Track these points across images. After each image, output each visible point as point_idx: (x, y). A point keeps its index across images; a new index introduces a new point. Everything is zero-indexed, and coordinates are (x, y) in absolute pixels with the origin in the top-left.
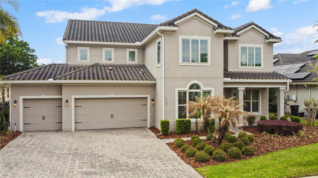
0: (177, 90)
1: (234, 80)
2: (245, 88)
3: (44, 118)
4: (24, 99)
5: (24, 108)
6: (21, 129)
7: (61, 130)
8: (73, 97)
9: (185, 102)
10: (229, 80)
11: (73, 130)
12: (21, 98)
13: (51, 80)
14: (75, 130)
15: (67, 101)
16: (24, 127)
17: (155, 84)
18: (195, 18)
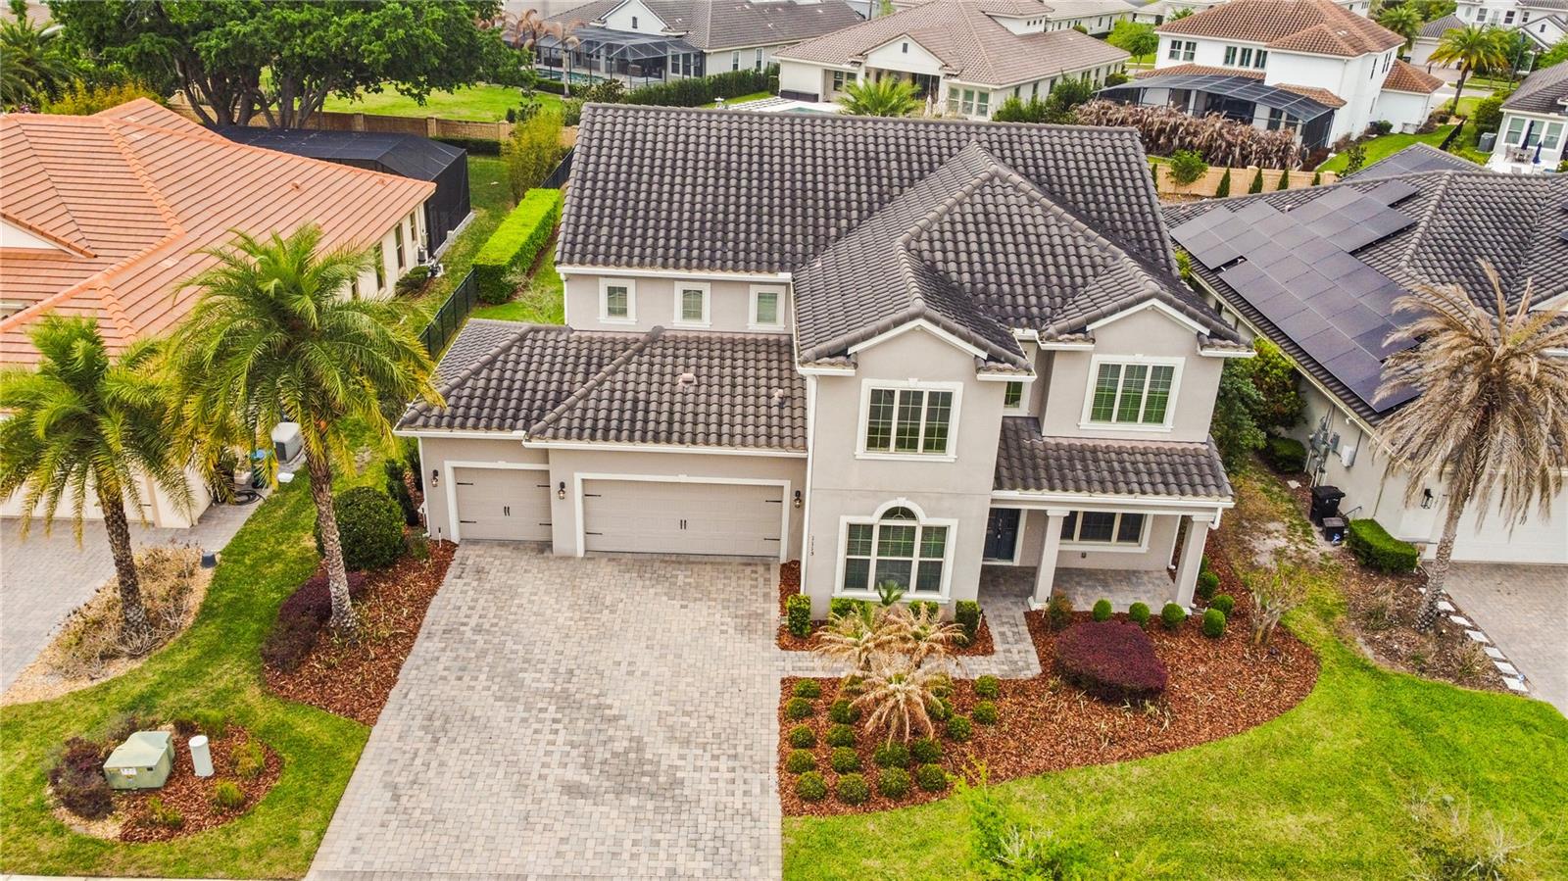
0: (845, 520)
1: (1029, 497)
2: (1068, 512)
3: (507, 510)
4: (455, 469)
5: (458, 484)
6: (455, 539)
8: (579, 477)
9: (867, 550)
10: (1011, 495)
11: (580, 553)
12: (450, 465)
14: (586, 556)
15: (562, 485)
16: (460, 528)
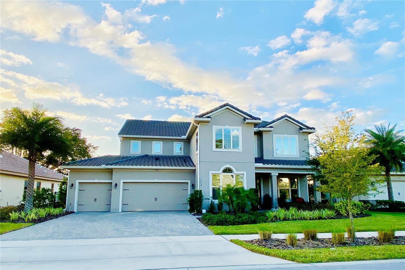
0: (211, 173)
1: (266, 166)
2: (278, 174)
3: (95, 200)
4: (79, 183)
5: (80, 190)
6: (75, 210)
7: (110, 211)
8: (122, 181)
10: (261, 165)
11: (120, 211)
12: (77, 181)
13: (103, 166)
14: (122, 211)
15: (116, 185)
16: (78, 207)
17: (195, 170)
18: (227, 110)
